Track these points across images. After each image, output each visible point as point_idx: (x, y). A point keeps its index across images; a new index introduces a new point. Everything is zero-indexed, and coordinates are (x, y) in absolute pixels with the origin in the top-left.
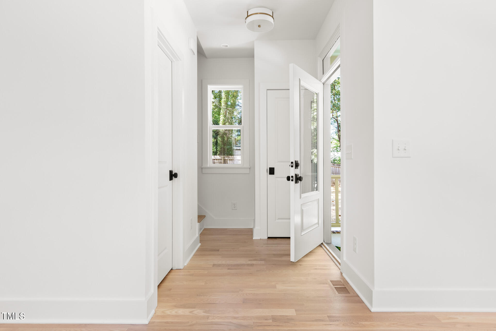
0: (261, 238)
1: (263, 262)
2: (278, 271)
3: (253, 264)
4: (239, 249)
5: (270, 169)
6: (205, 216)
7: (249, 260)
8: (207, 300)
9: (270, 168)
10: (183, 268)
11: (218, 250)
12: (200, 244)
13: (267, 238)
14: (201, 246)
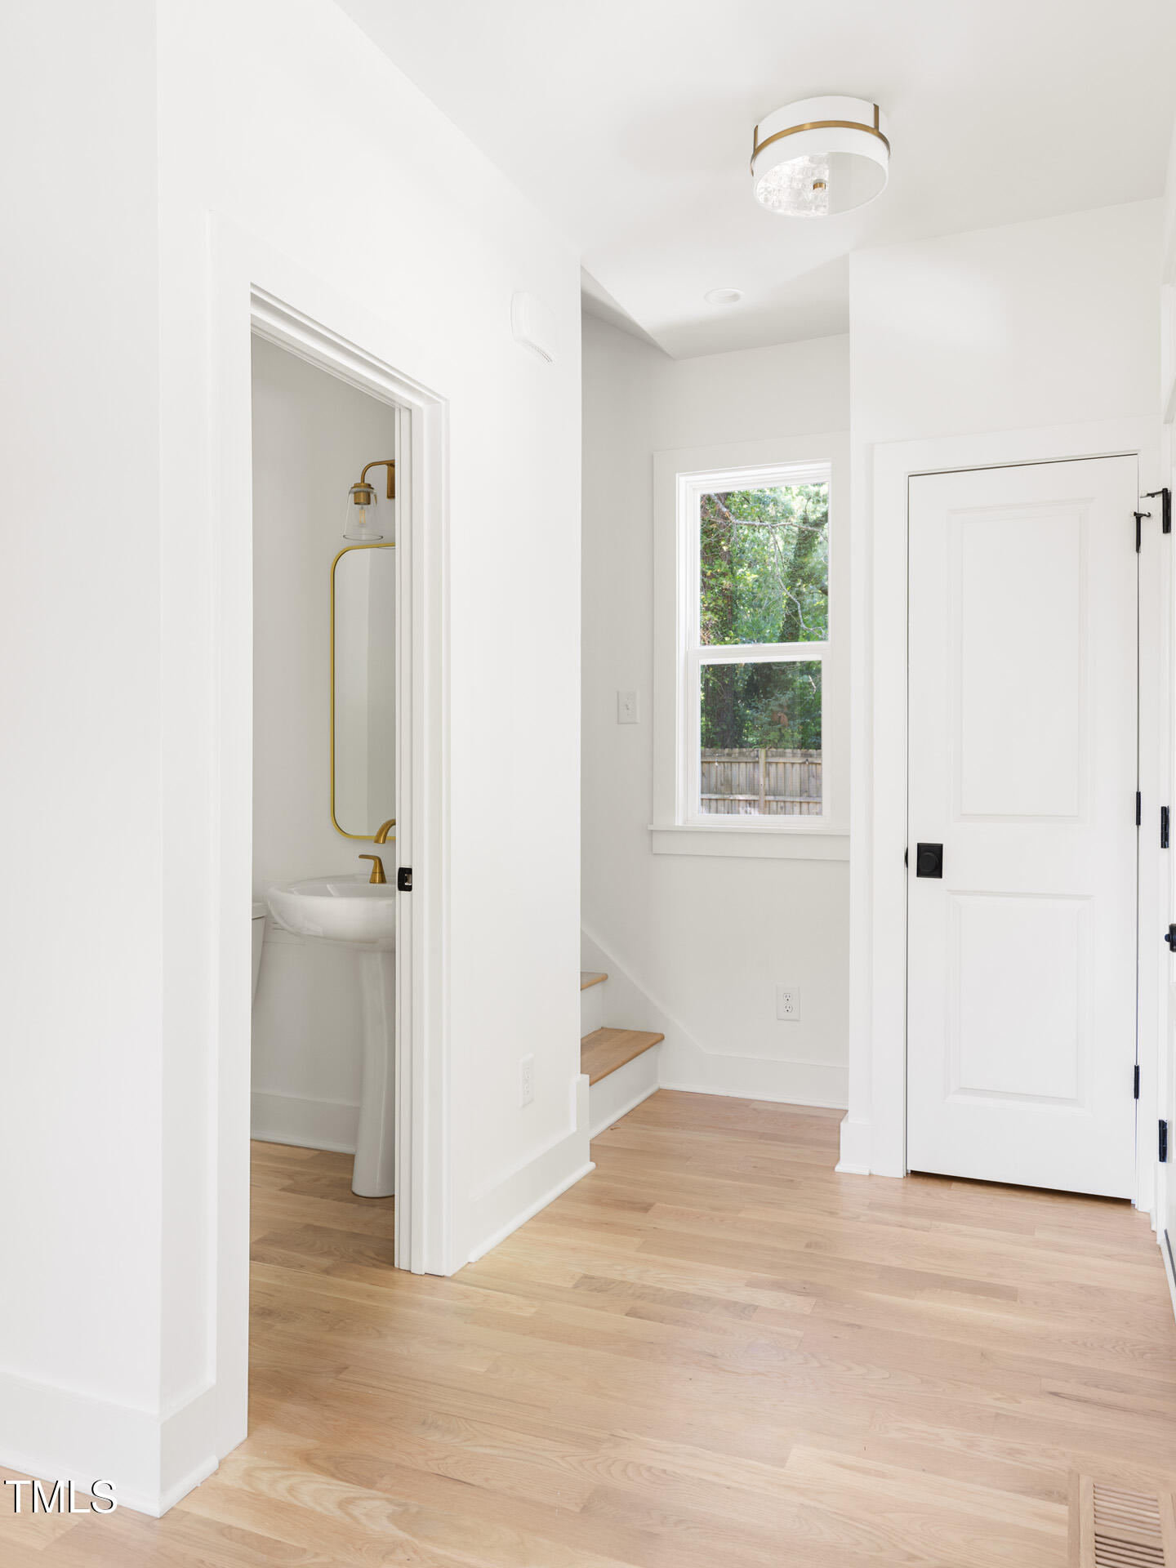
0: (874, 1173)
1: (804, 1305)
2: (849, 1369)
3: (756, 1308)
4: (741, 1215)
5: (922, 849)
6: (662, 1038)
7: (751, 1284)
8: (445, 1458)
9: (920, 846)
10: (454, 1275)
11: (646, 1208)
12: (592, 1165)
13: (901, 1174)
14: (591, 1175)
